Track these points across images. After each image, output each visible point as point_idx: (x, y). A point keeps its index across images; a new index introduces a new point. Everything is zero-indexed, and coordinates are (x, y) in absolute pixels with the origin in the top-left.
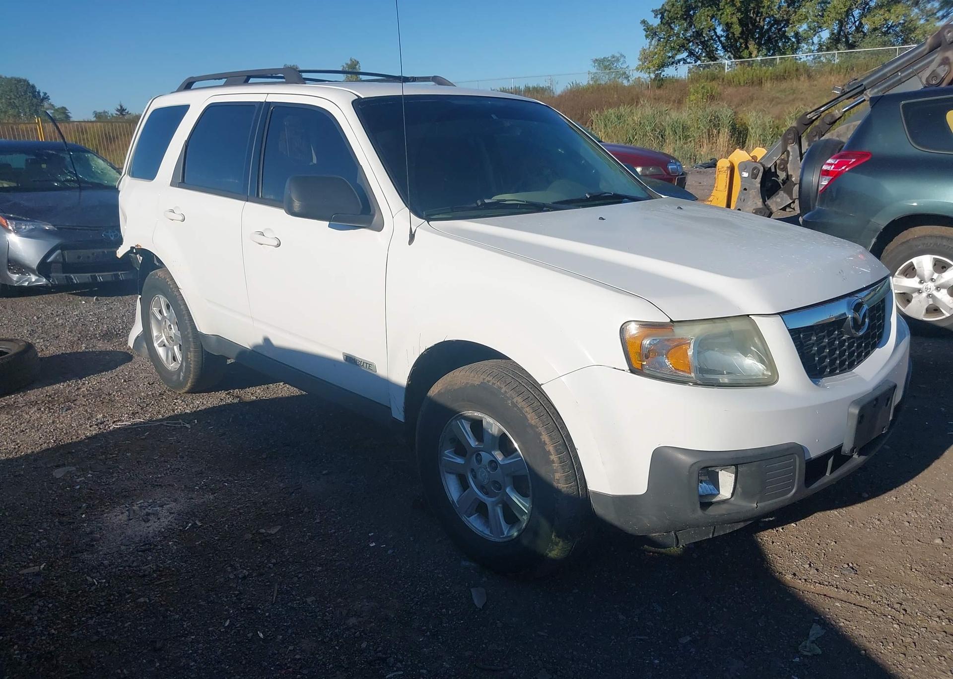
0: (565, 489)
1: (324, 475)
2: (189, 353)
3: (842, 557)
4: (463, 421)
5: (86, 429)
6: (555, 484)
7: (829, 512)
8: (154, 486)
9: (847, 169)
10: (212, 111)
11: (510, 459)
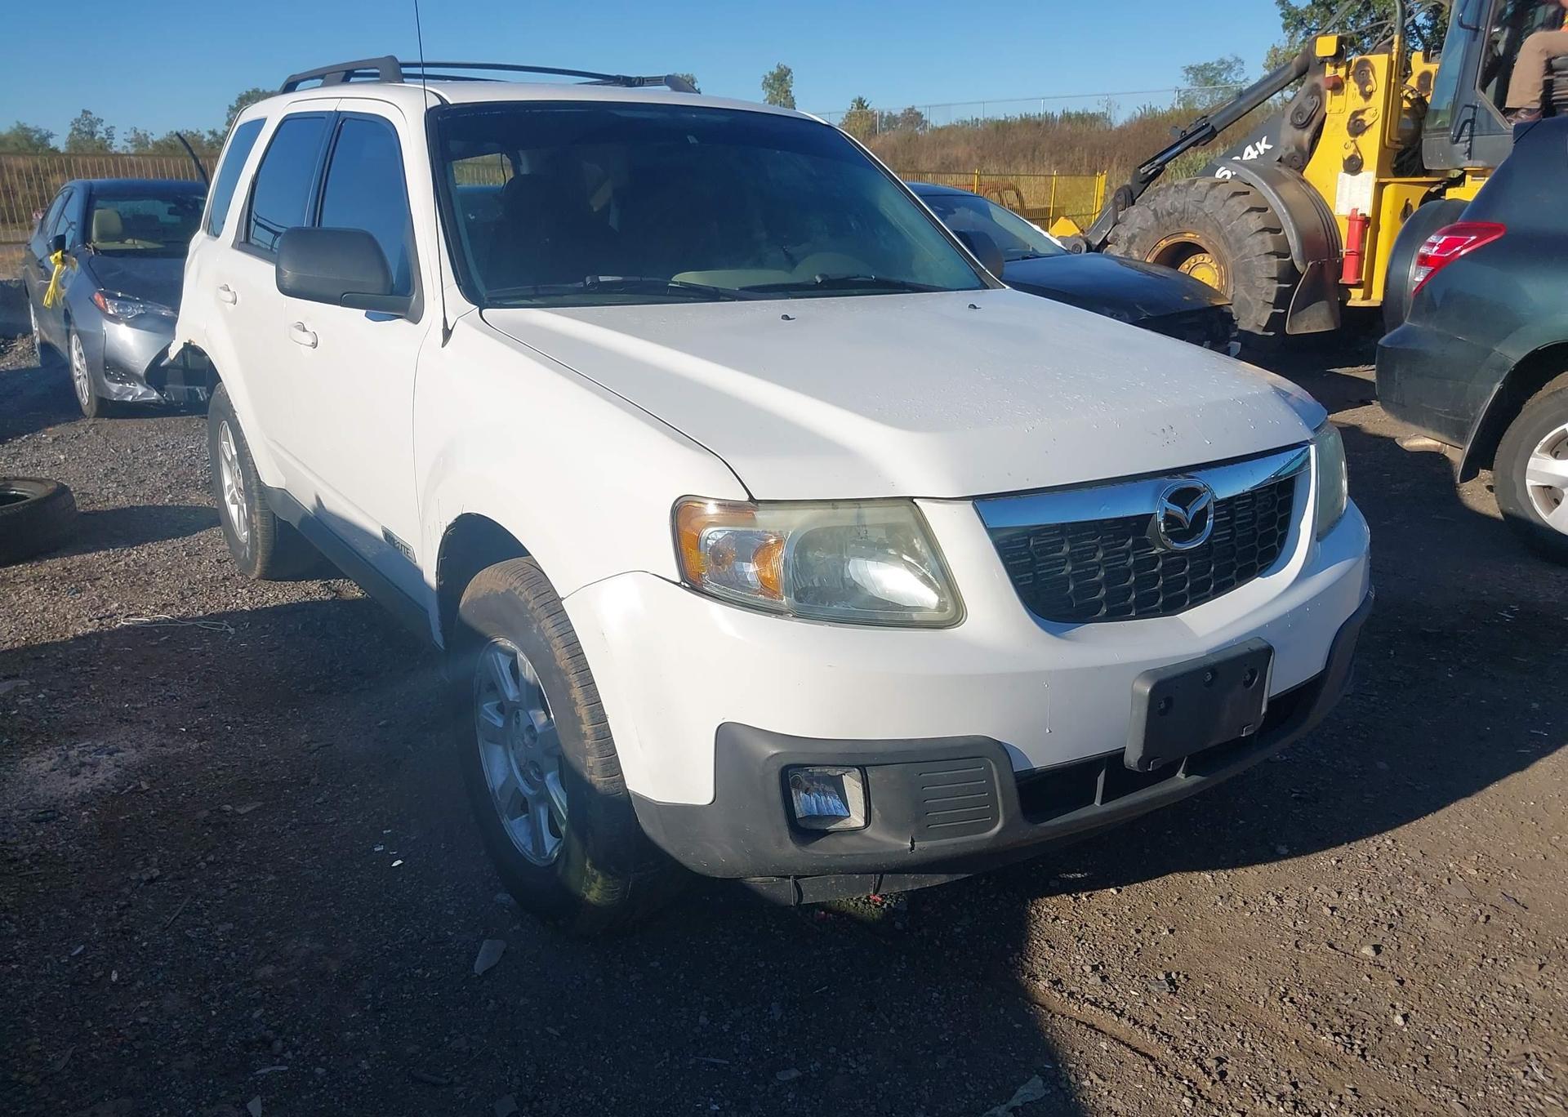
0: (602, 784)
1: (380, 727)
2: (253, 516)
4: (499, 654)
6: (587, 775)
9: (1463, 253)
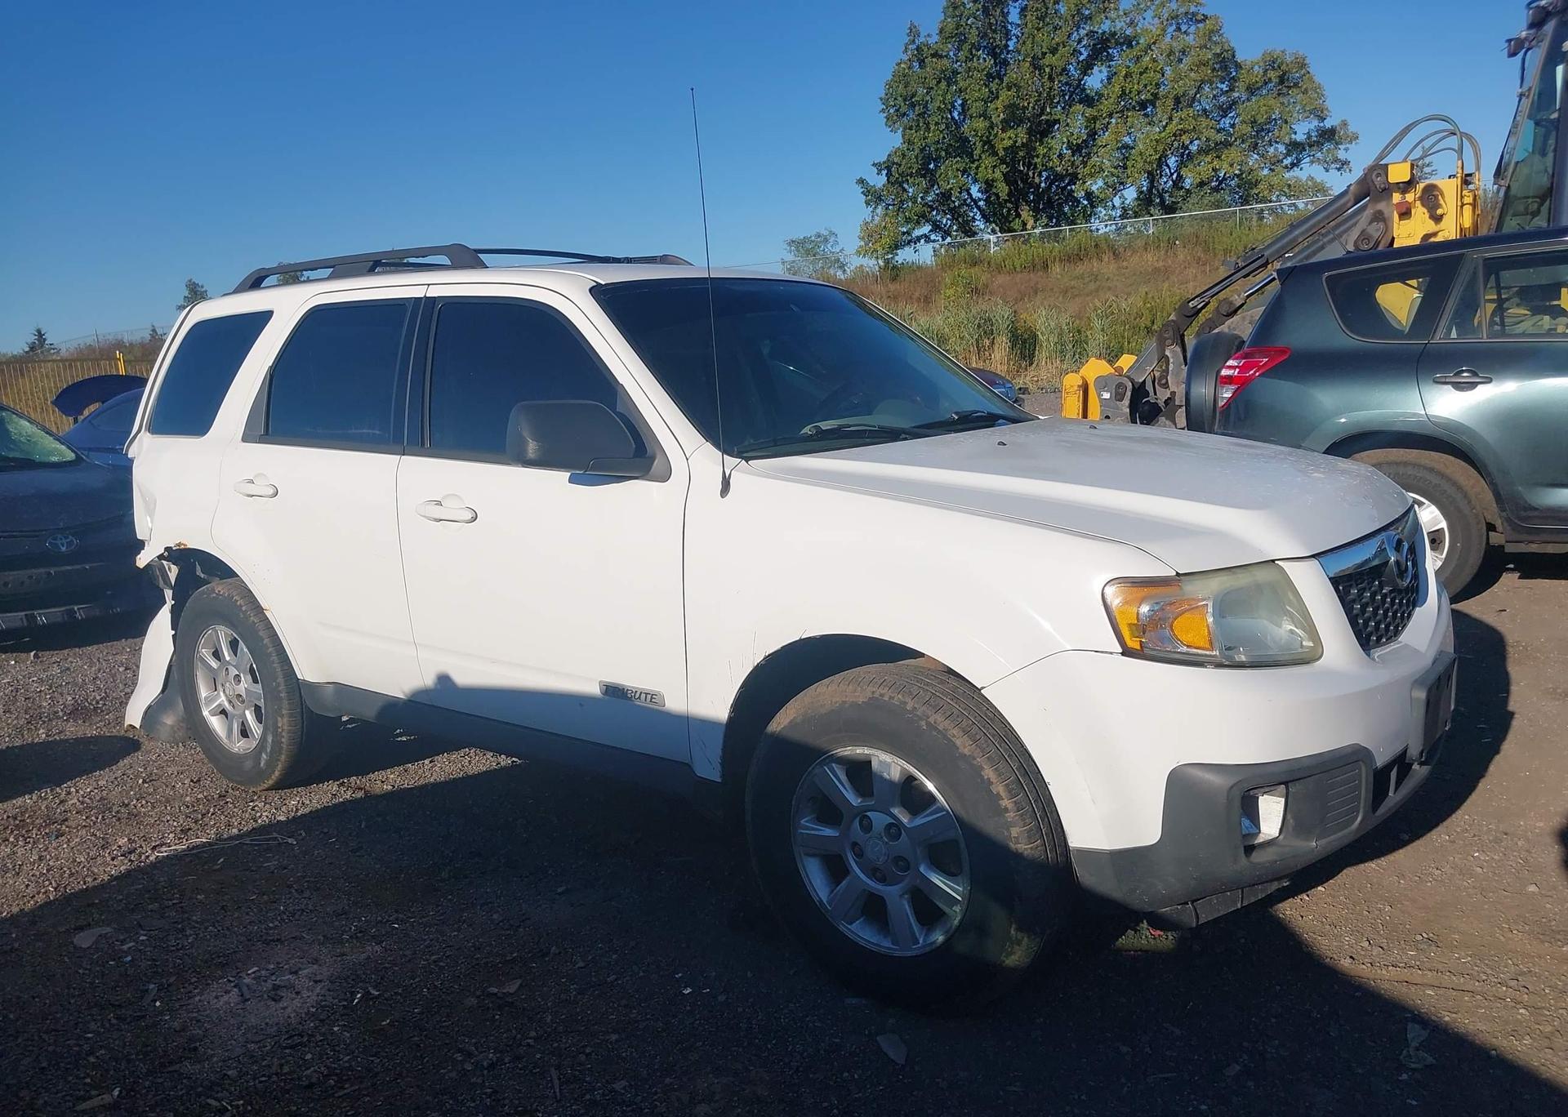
0: (1029, 851)
1: (559, 894)
2: (279, 719)
3: (1408, 926)
4: (834, 765)
5: (105, 864)
6: (1012, 846)
7: (1363, 865)
8: (267, 943)
9: (1257, 374)
10: (317, 319)
11: (925, 817)
